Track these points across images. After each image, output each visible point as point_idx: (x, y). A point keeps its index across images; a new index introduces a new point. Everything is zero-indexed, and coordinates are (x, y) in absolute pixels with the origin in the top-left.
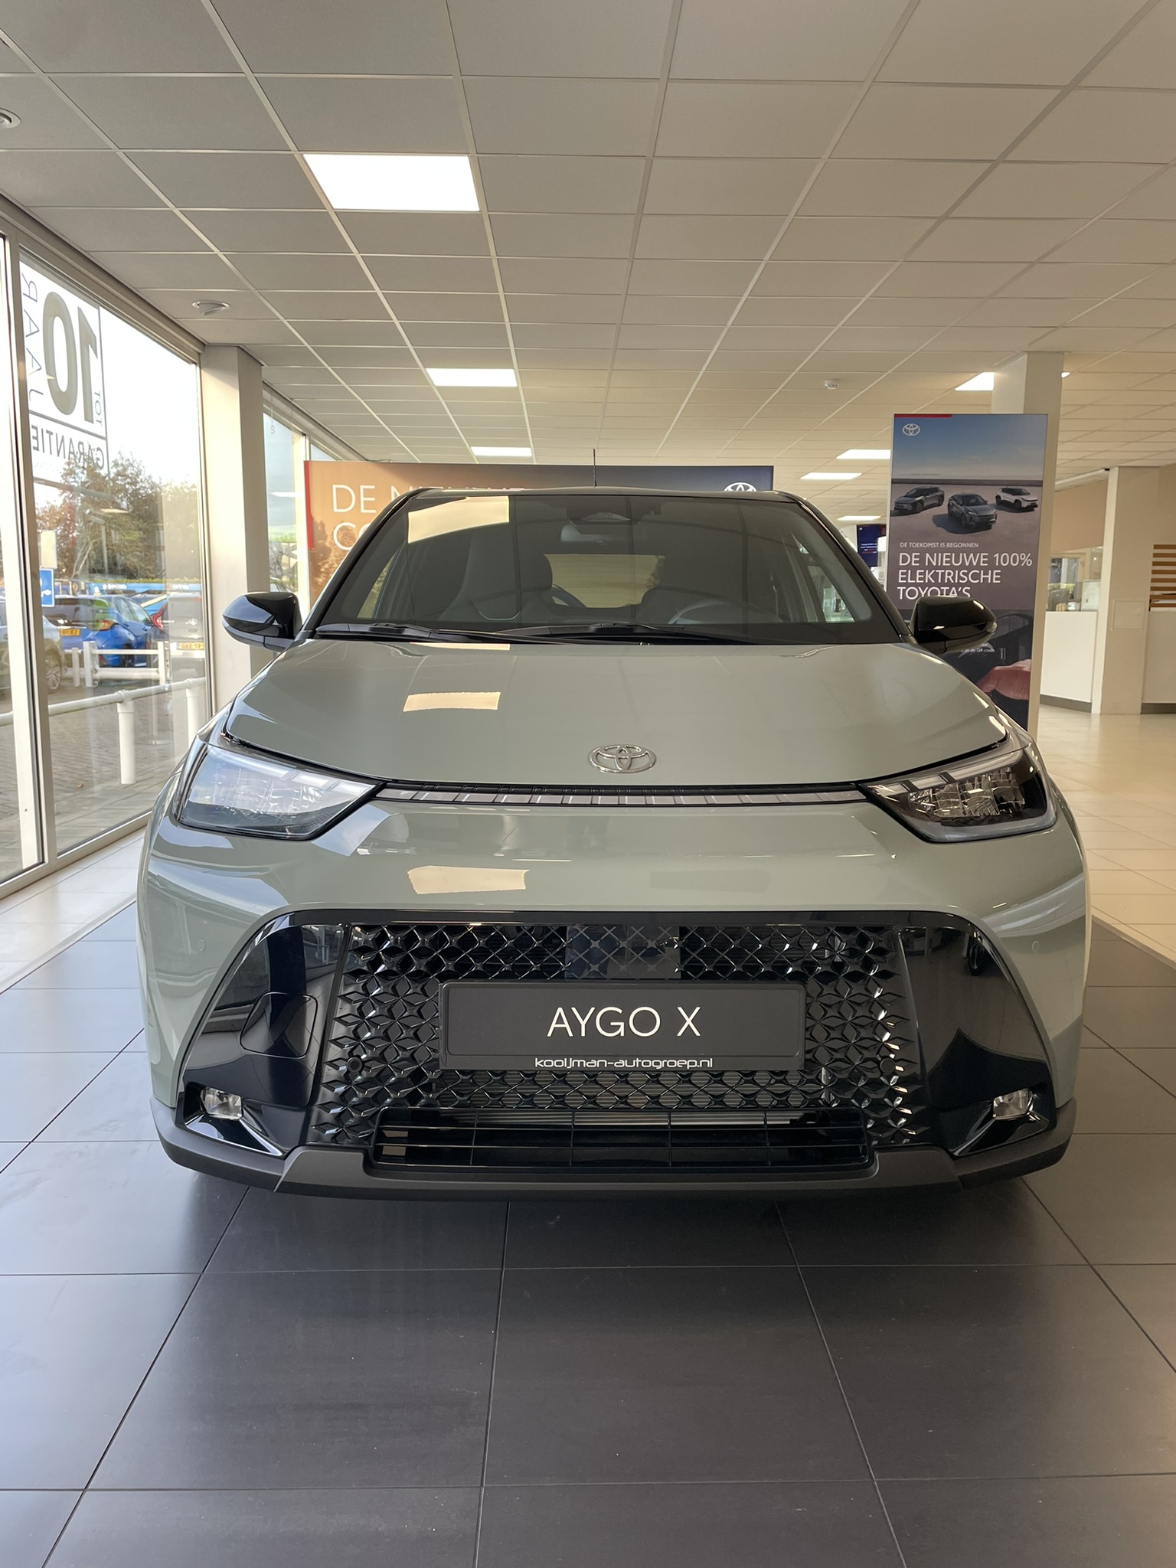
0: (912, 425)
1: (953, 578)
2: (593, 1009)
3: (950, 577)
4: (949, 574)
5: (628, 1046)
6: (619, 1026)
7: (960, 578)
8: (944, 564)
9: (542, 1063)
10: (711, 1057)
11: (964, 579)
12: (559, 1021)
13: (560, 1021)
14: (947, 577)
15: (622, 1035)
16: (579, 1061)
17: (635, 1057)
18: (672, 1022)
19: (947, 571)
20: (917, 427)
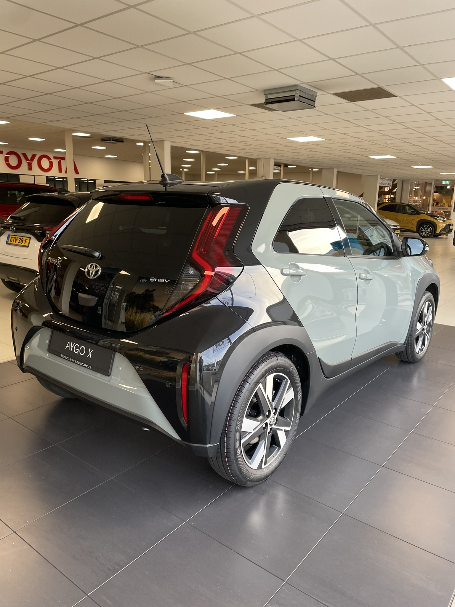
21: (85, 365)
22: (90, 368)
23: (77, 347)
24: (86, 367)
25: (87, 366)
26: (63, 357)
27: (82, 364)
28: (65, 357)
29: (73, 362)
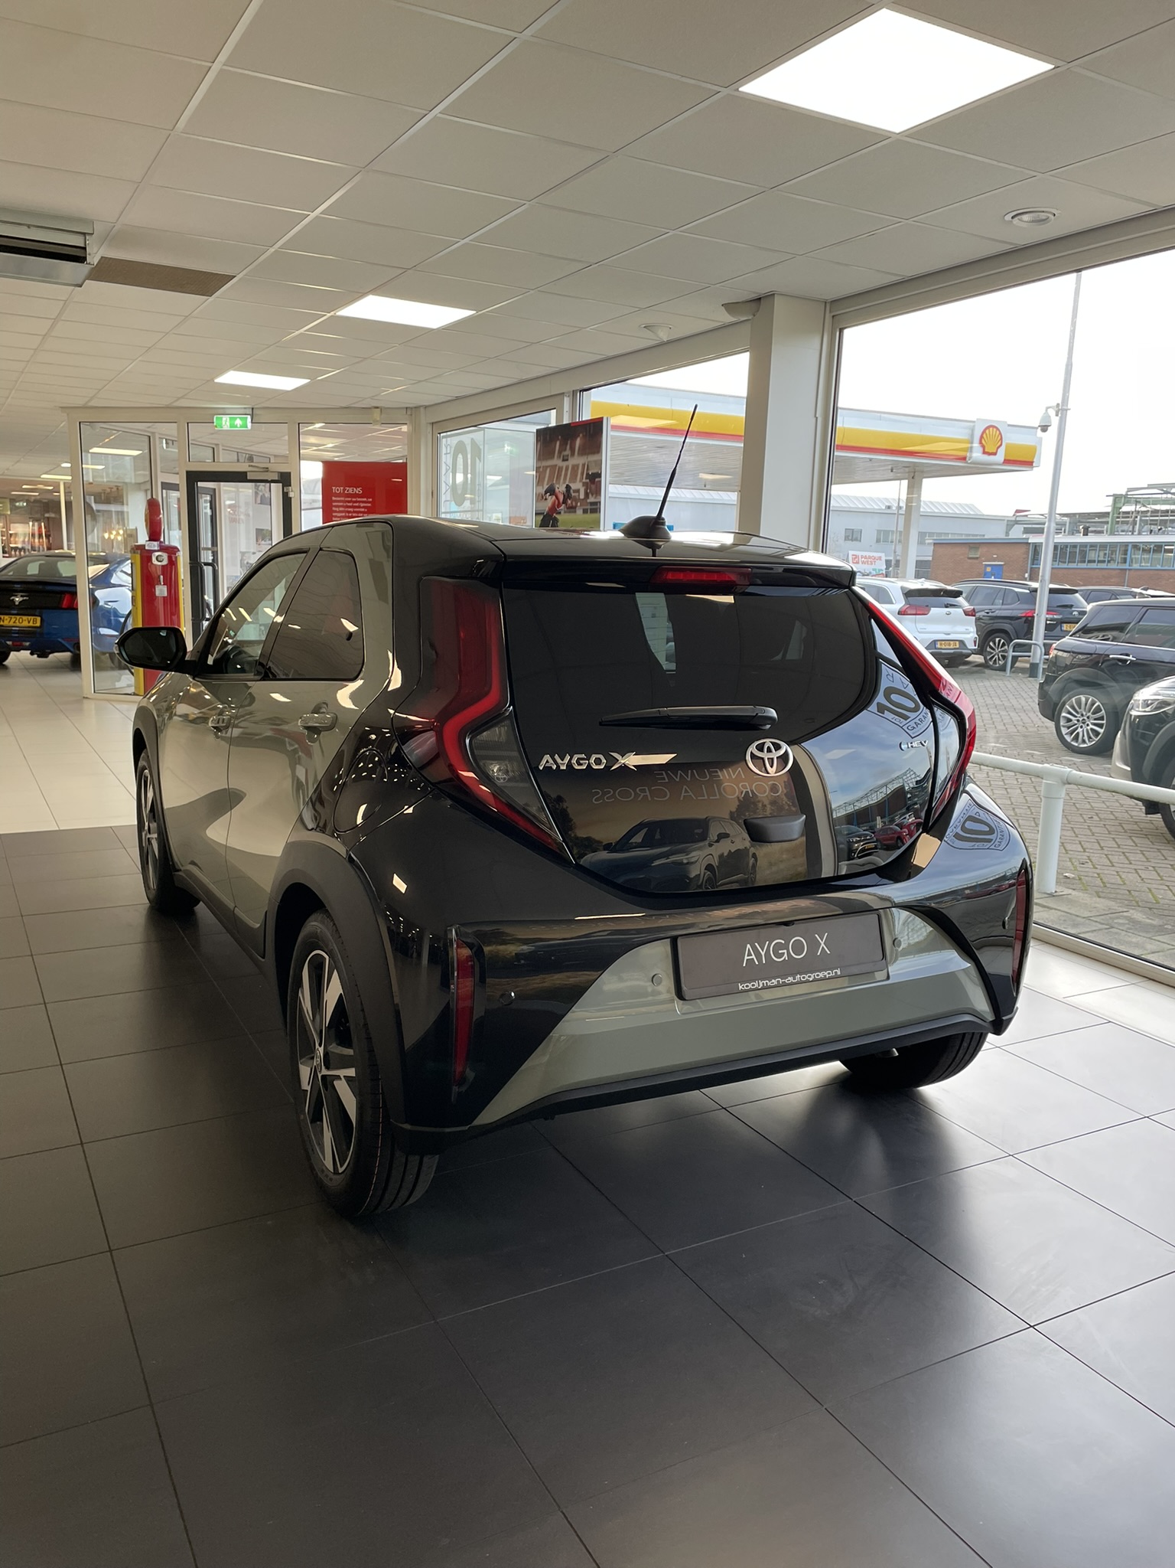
21: (821, 975)
22: (839, 973)
23: (778, 947)
24: (827, 976)
25: (829, 974)
26: (747, 986)
27: (812, 976)
28: (753, 985)
29: (785, 985)
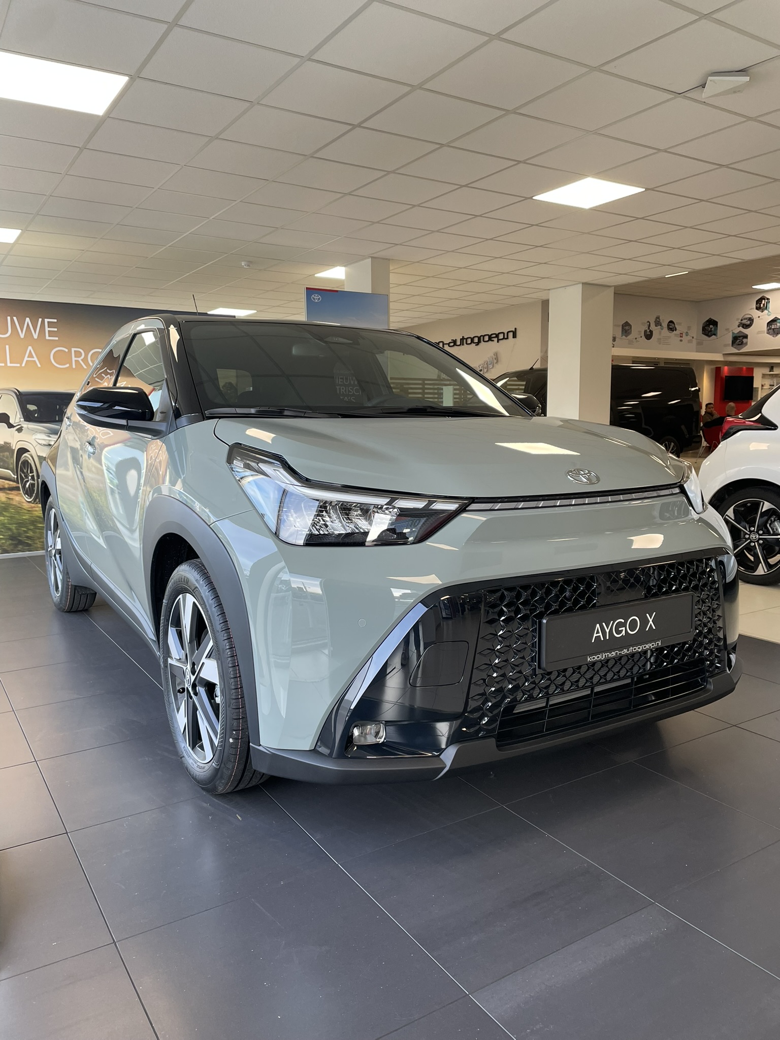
0: (316, 295)
1: (345, 391)
2: (612, 622)
3: (344, 391)
4: (343, 389)
5: (628, 641)
6: (622, 630)
7: (349, 391)
8: (340, 383)
9: (591, 659)
10: (660, 639)
11: (351, 392)
12: (597, 634)
13: (598, 632)
14: (342, 390)
15: (624, 635)
16: (607, 654)
17: (630, 646)
18: (645, 622)
19: (342, 387)
20: (320, 296)
